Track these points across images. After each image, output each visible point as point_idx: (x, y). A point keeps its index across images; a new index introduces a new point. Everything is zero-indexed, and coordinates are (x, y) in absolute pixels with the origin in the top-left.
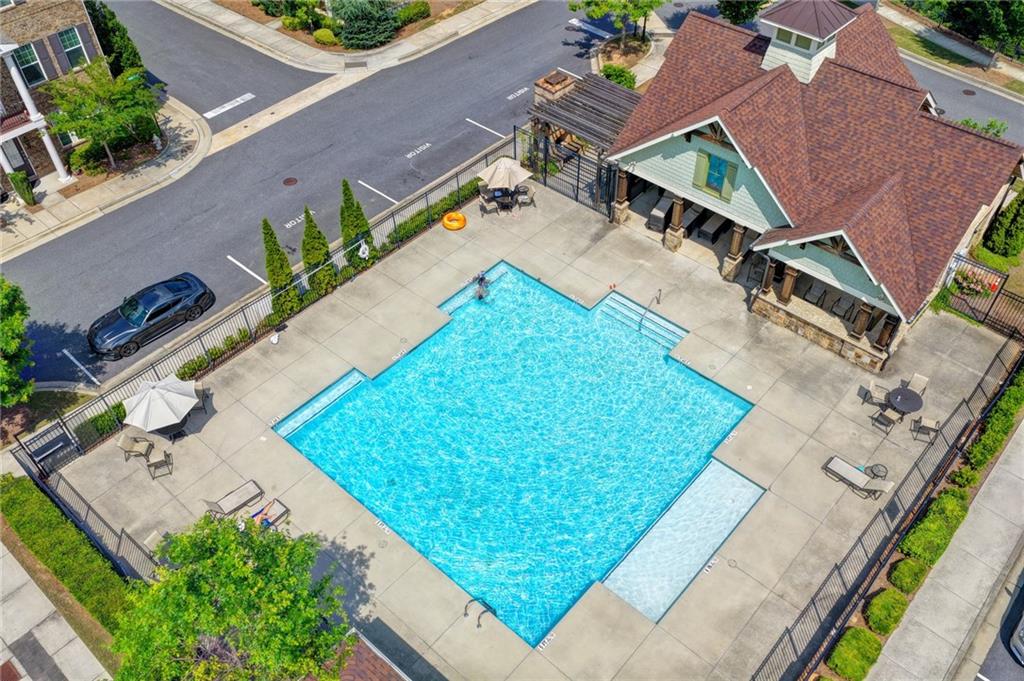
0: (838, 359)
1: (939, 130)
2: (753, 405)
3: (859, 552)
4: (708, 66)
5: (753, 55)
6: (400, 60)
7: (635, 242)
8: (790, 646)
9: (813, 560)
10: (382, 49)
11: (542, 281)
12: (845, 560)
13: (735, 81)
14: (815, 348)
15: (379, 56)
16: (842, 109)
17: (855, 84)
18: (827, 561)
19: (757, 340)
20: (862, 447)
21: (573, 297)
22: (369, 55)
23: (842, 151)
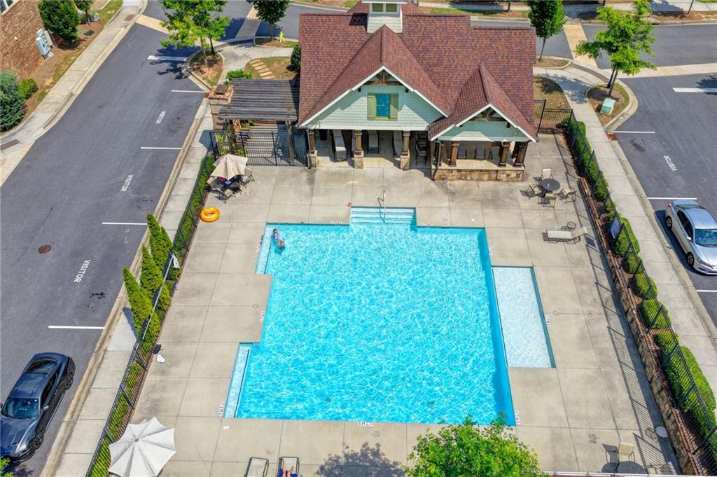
0: (497, 183)
1: (488, 33)
2: (484, 228)
3: (598, 270)
4: (333, 43)
5: (358, 27)
6: (44, 128)
7: (335, 173)
8: (617, 334)
9: (585, 287)
10: (21, 125)
11: (304, 223)
12: (596, 278)
13: (356, 46)
14: (481, 184)
15: (24, 131)
16: (429, 40)
17: (428, 24)
18: (590, 283)
19: (452, 194)
20: (549, 220)
21: (333, 223)
22: (14, 134)
23: (445, 64)
